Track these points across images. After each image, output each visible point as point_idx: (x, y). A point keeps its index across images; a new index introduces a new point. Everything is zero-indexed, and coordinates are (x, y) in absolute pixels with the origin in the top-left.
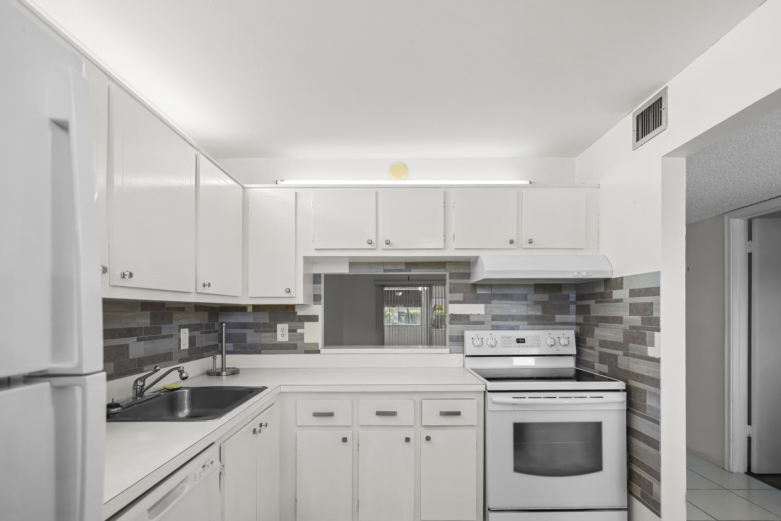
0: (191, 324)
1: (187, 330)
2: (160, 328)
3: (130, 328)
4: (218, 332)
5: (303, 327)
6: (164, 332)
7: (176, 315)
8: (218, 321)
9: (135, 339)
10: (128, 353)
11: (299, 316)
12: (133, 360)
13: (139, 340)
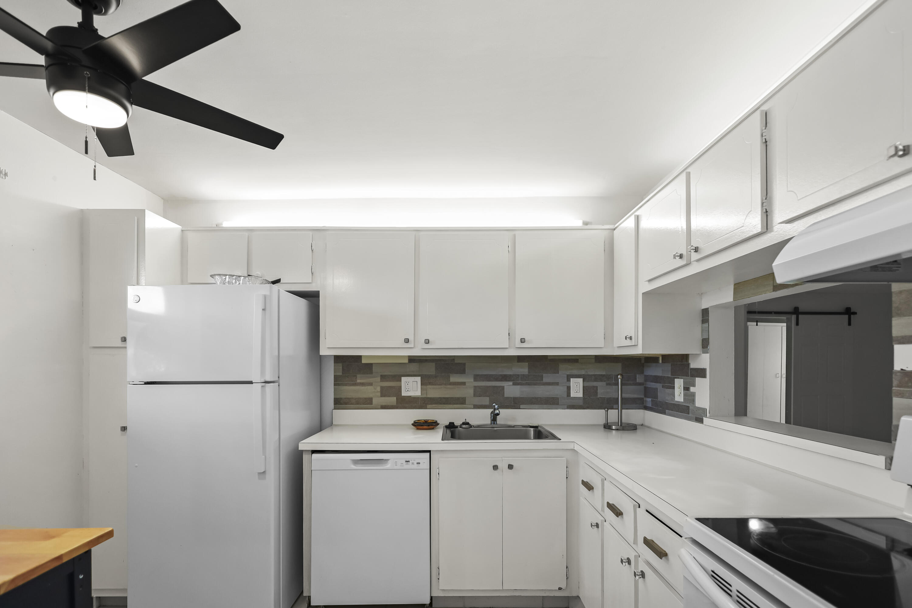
0: (589, 375)
1: (581, 380)
2: (542, 377)
3: (505, 375)
4: (643, 385)
5: (694, 385)
6: (545, 380)
7: (562, 366)
8: (642, 372)
9: (511, 383)
10: (504, 393)
11: (692, 369)
12: (508, 398)
13: (514, 384)
